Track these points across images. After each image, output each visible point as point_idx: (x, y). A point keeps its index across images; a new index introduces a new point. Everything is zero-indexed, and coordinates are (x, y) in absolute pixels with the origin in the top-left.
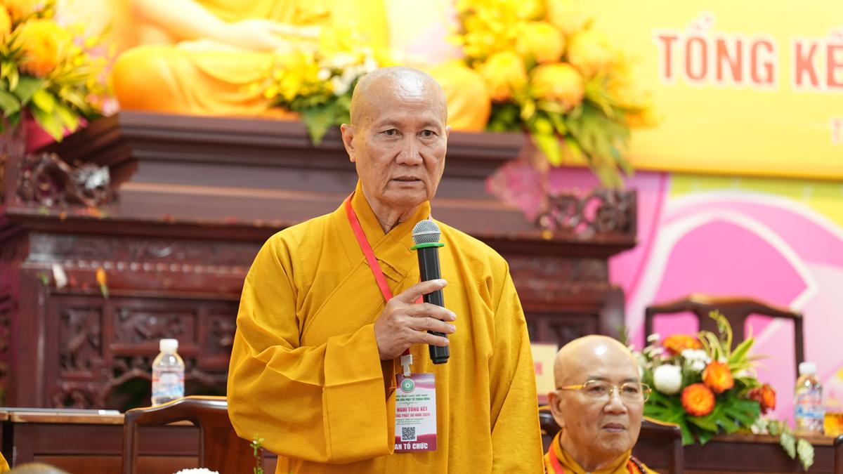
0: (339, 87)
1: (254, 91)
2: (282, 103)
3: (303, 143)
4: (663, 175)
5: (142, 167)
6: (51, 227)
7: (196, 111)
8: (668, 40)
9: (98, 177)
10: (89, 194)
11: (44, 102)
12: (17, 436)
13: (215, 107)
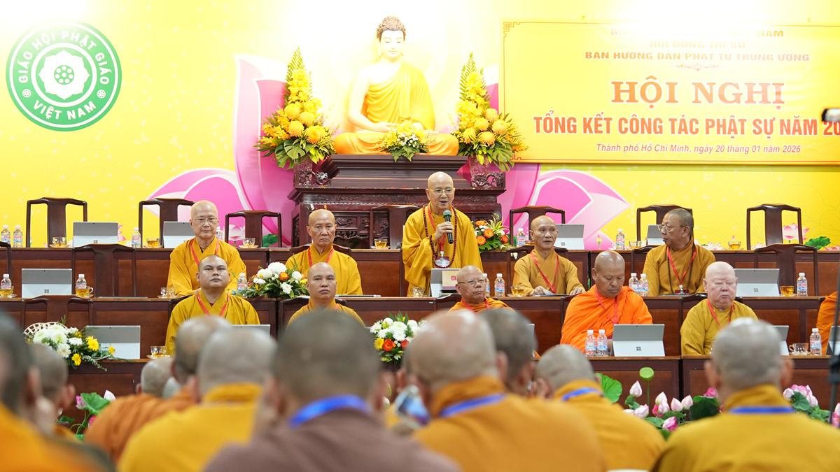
0: (403, 144)
1: (377, 146)
2: (386, 150)
3: (392, 162)
4: (538, 164)
5: (341, 171)
6: (309, 191)
7: (358, 153)
8: (538, 119)
9: (324, 176)
10: (321, 181)
11: (313, 152)
12: (271, 256)
13: (365, 152)
